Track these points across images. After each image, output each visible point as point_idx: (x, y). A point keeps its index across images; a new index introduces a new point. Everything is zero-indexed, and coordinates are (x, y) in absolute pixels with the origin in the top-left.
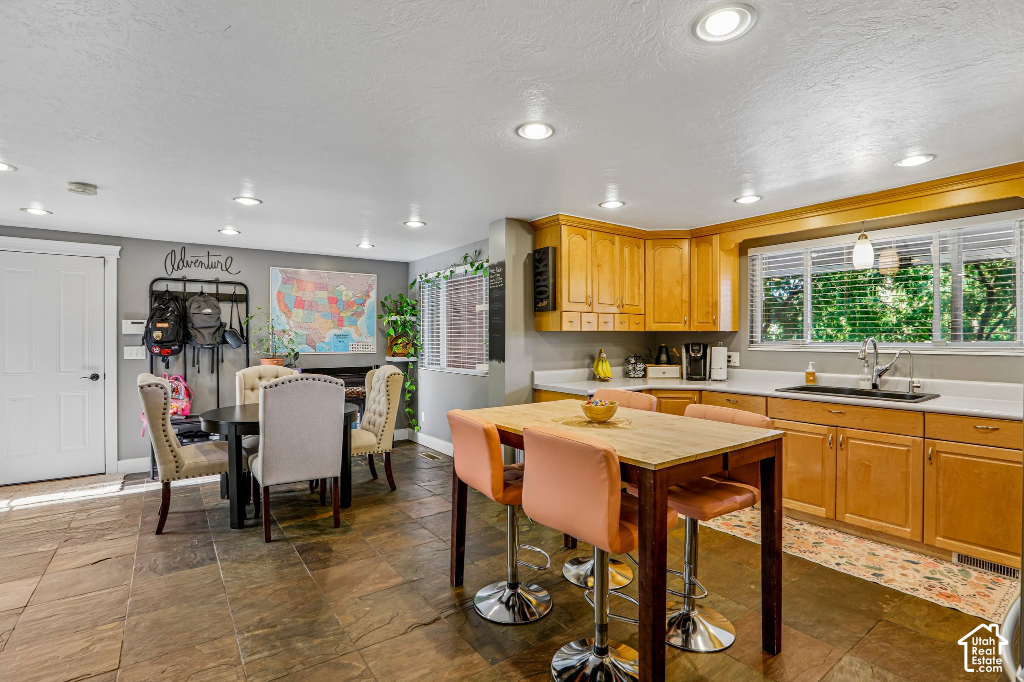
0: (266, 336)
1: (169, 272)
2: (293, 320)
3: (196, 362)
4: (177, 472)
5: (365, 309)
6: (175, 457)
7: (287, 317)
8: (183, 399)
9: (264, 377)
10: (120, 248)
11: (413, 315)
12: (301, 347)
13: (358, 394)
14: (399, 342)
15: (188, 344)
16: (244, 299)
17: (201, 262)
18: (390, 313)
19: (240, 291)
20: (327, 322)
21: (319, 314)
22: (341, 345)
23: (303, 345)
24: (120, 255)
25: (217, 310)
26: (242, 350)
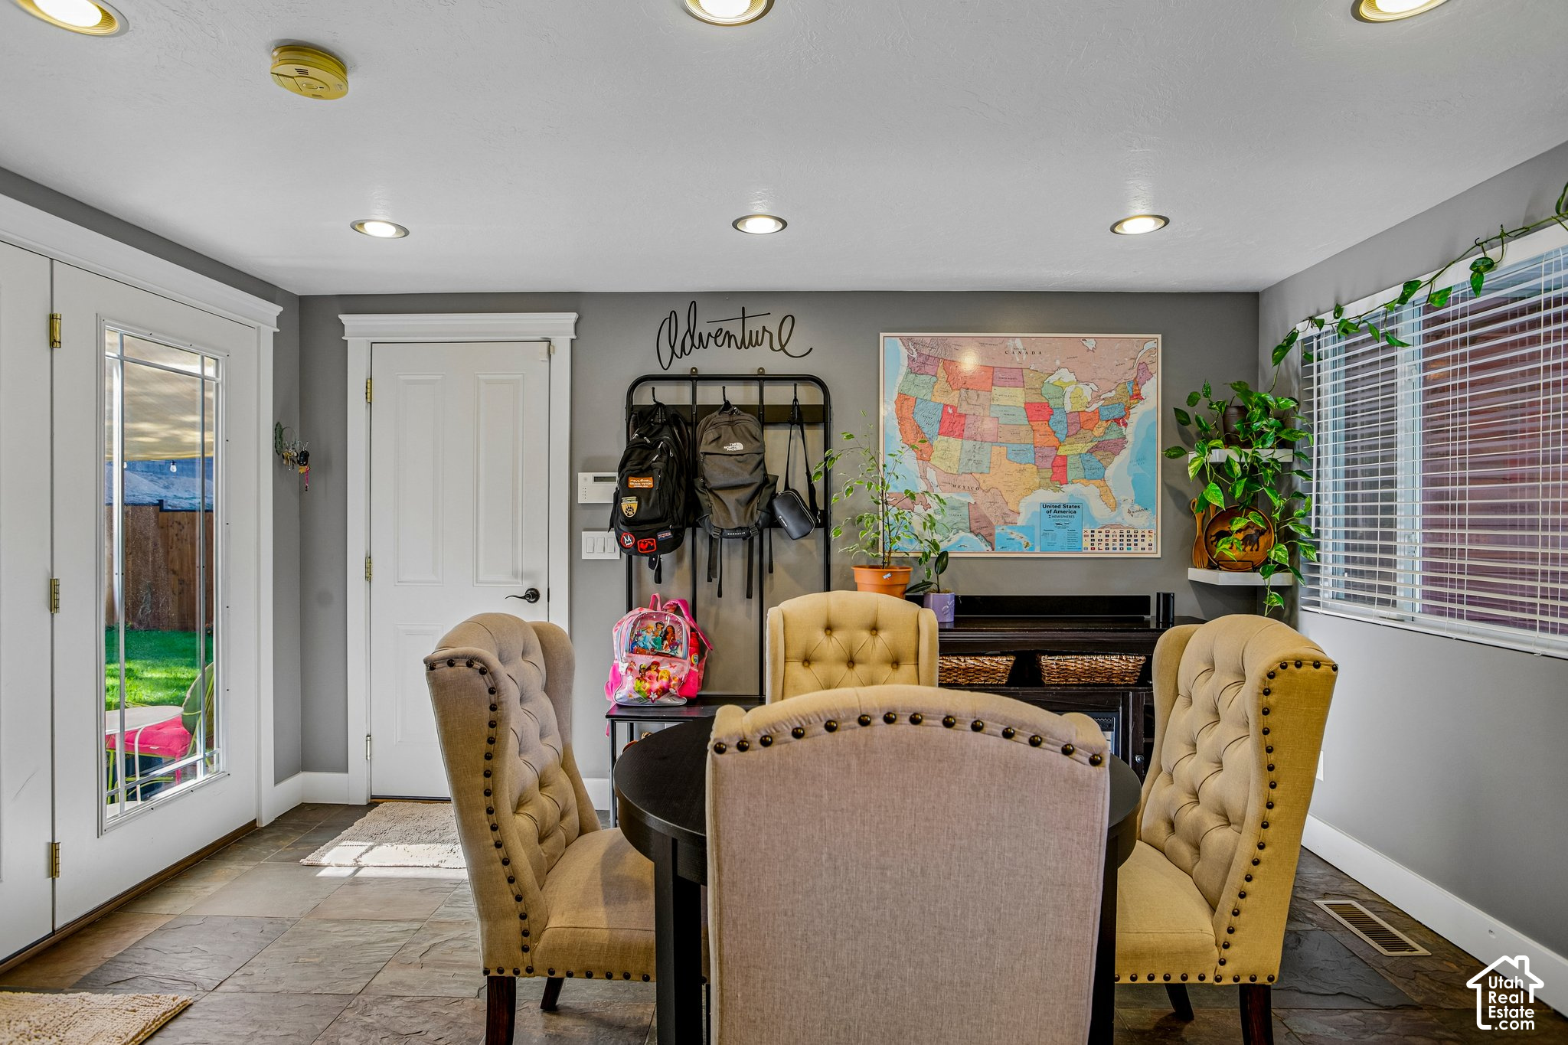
0: (870, 510)
1: (666, 363)
2: (935, 467)
3: (713, 569)
4: (525, 949)
5: (1129, 432)
6: (519, 899)
7: (920, 458)
8: (685, 658)
9: (839, 627)
10: (573, 316)
11: (1282, 444)
12: (955, 538)
13: (1109, 678)
14: (1235, 528)
15: (700, 527)
16: (817, 417)
17: (728, 332)
18: (1208, 439)
19: (808, 396)
20: (1021, 471)
21: (1003, 450)
22: (1061, 533)
23: (962, 534)
24: (576, 333)
25: (759, 444)
26: (813, 544)
